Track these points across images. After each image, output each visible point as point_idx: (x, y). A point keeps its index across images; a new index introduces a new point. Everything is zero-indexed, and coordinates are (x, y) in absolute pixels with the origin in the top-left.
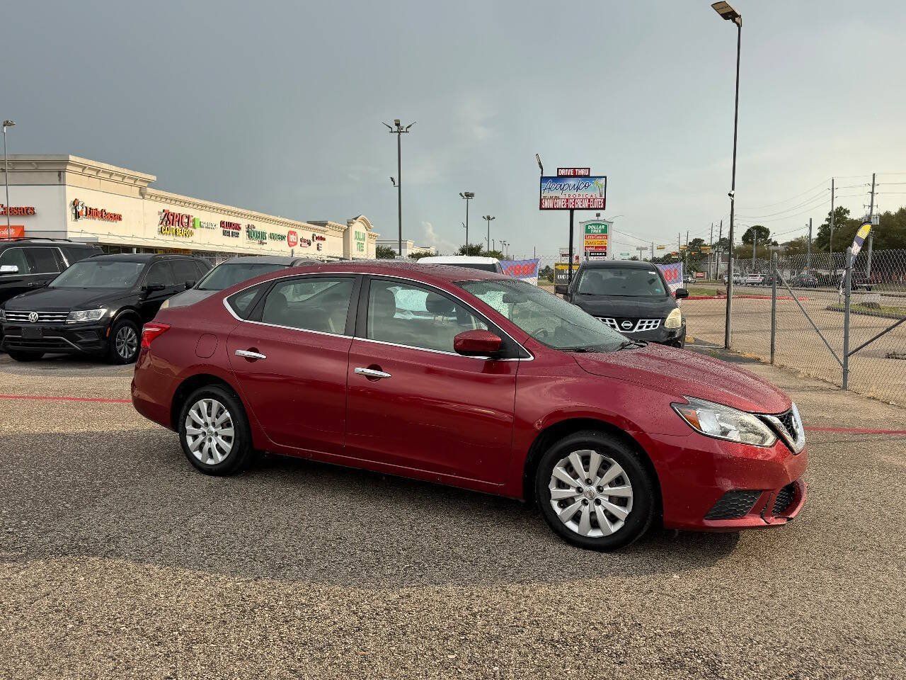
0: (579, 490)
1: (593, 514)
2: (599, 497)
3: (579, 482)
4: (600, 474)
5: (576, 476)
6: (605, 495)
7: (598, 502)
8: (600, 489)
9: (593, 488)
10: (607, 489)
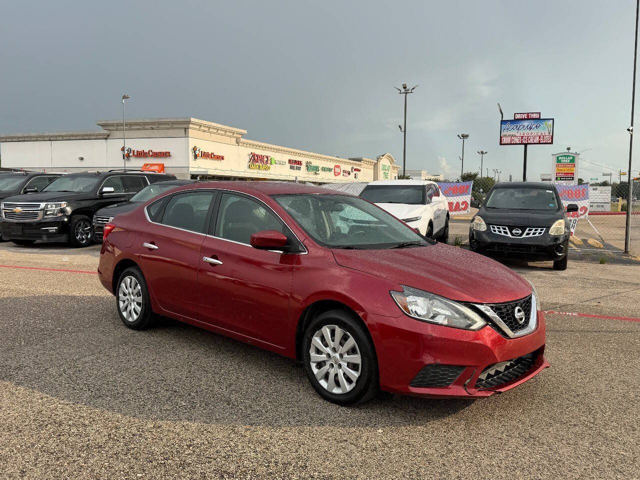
0: (329, 355)
1: (336, 375)
2: (341, 363)
3: (328, 350)
4: (341, 344)
5: (326, 345)
6: (345, 361)
7: (340, 366)
8: (341, 356)
9: (337, 355)
10: (346, 356)
